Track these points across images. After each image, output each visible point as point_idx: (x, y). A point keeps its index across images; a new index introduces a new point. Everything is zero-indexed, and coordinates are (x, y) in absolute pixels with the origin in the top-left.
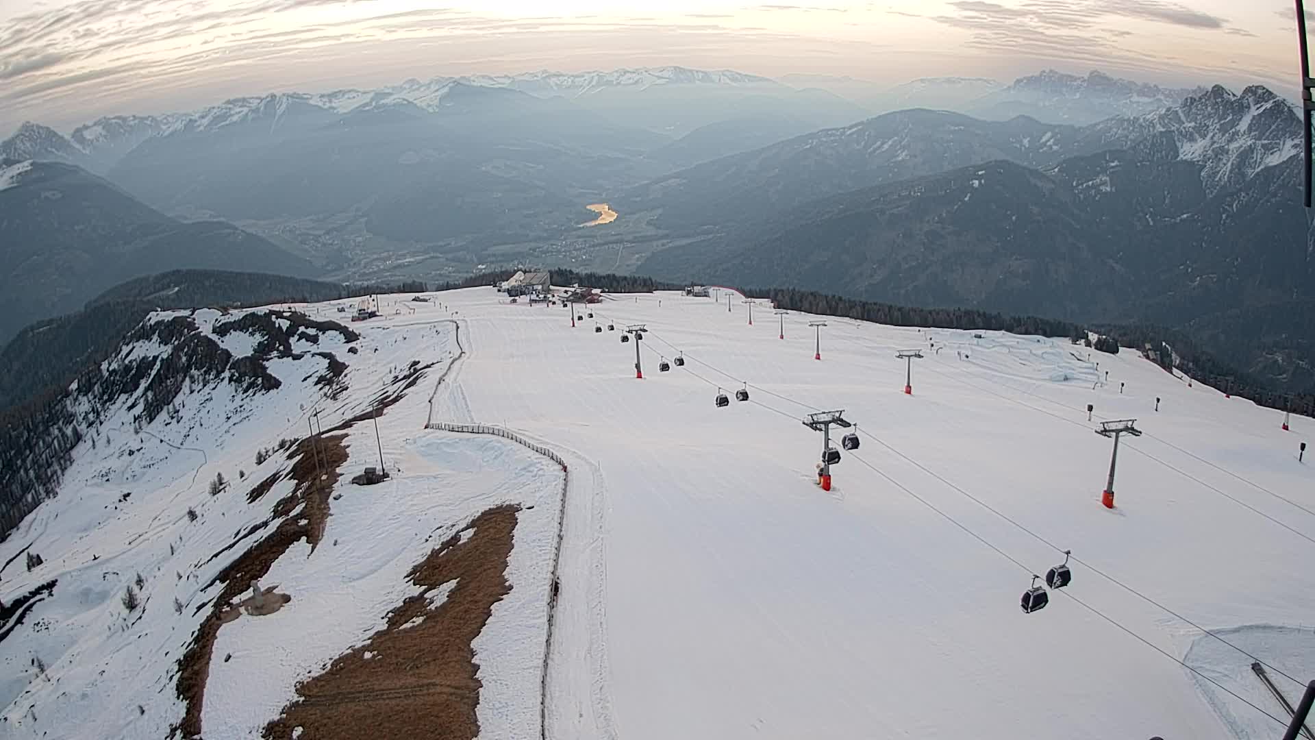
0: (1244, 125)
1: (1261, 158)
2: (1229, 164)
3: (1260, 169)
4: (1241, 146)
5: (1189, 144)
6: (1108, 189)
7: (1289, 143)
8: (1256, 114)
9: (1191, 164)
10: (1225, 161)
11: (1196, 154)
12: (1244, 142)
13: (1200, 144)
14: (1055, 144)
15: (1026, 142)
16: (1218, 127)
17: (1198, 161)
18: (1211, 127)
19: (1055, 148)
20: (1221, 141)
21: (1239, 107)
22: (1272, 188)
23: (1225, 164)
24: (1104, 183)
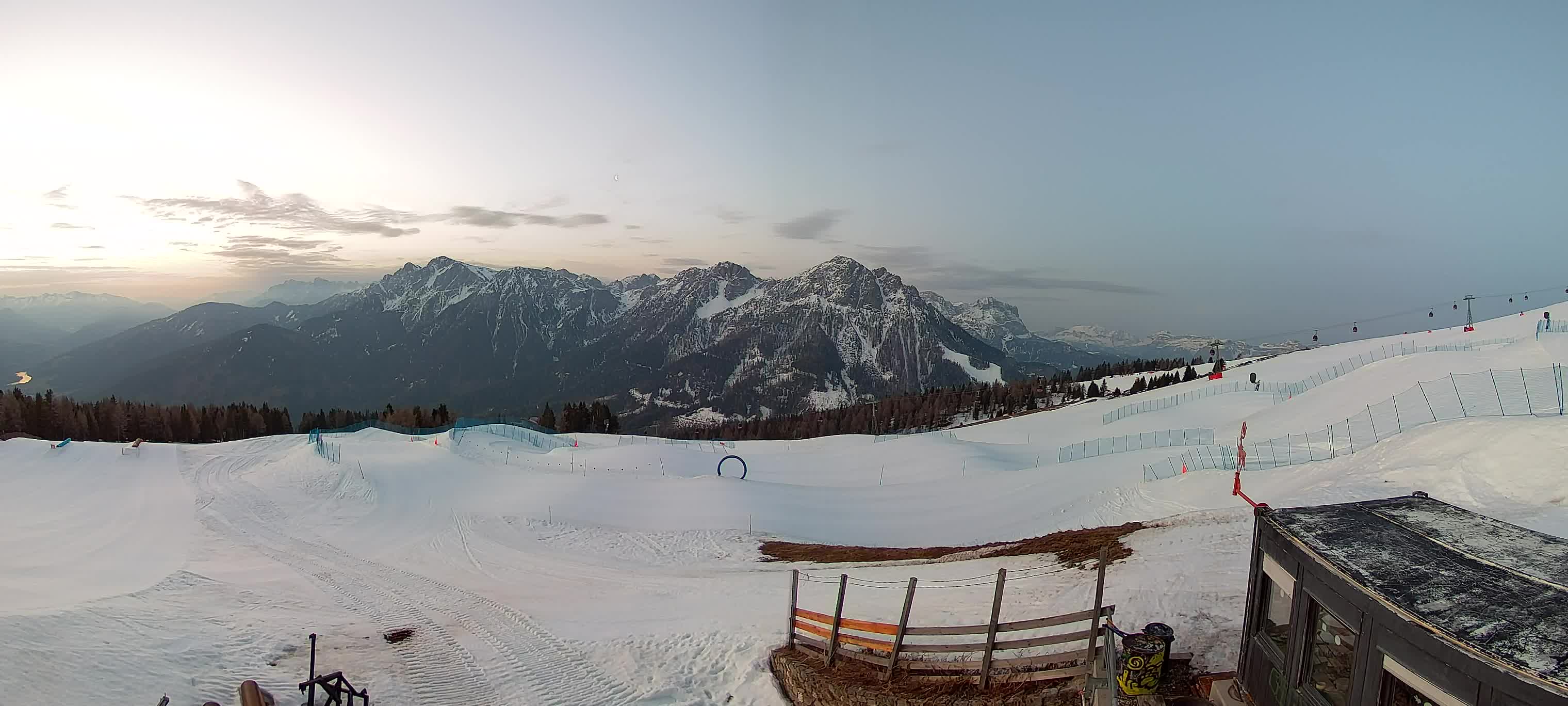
0: (430, 283)
1: (445, 302)
2: (421, 309)
3: (444, 308)
4: (430, 296)
5: (390, 301)
6: (336, 335)
7: (466, 289)
8: (440, 274)
9: (393, 312)
10: (418, 308)
11: (396, 306)
12: (432, 293)
13: (398, 299)
14: (295, 317)
15: (277, 318)
16: (411, 287)
17: (398, 310)
18: (406, 288)
19: (296, 319)
20: (413, 295)
21: (426, 272)
22: (458, 317)
23: (418, 310)
24: (333, 332)
